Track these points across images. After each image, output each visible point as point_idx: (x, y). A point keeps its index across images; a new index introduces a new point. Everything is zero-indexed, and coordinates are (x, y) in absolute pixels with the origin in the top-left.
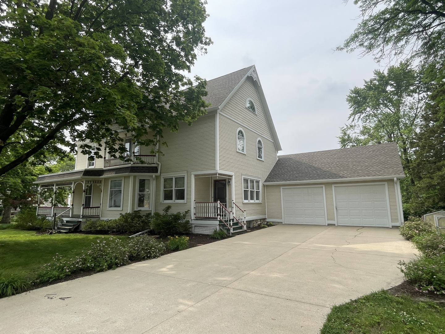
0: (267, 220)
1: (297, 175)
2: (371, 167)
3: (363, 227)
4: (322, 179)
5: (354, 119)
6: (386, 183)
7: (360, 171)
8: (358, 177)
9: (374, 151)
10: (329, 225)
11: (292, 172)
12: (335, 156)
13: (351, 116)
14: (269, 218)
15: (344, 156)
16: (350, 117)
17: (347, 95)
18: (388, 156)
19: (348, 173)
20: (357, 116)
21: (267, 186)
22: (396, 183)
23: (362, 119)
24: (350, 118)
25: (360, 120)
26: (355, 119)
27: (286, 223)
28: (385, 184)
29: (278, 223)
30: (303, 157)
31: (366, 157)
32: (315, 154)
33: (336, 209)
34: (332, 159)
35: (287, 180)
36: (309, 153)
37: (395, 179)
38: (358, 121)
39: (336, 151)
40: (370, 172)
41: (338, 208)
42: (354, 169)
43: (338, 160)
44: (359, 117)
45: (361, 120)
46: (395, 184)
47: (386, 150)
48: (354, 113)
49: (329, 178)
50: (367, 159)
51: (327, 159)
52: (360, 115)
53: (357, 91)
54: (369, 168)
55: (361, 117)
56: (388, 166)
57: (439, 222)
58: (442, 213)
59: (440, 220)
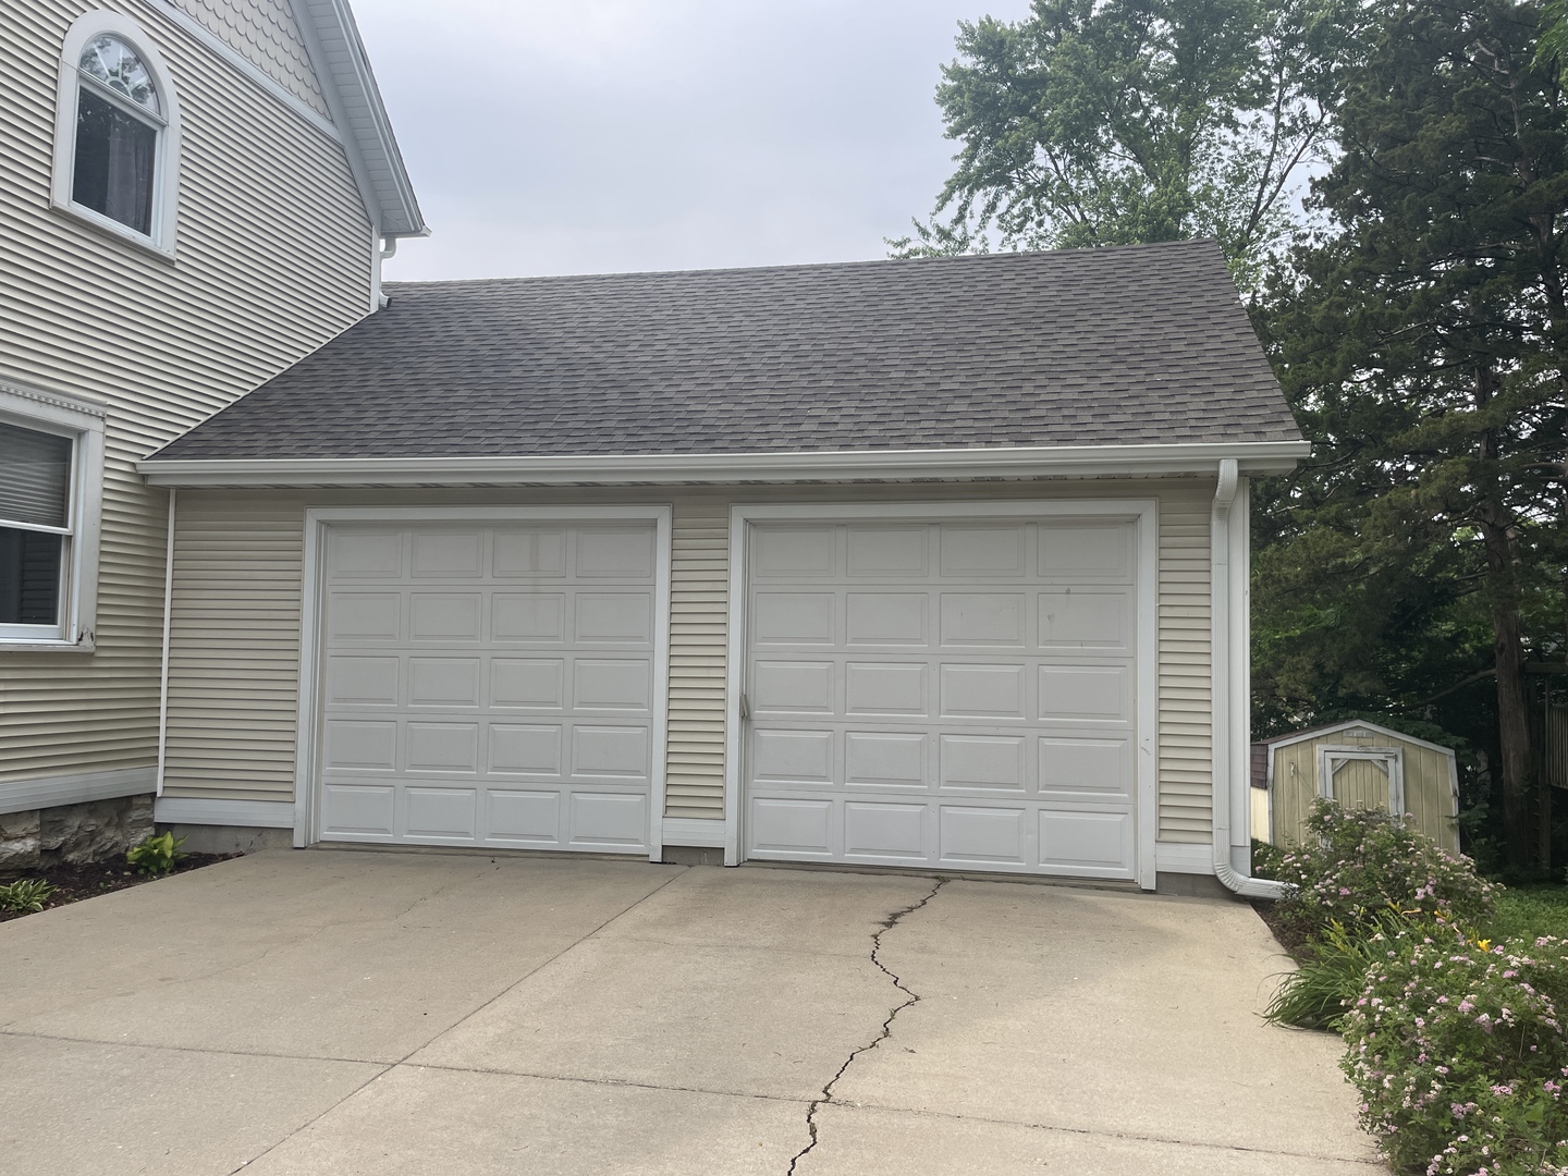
0: (163, 814)
1: (463, 415)
2: (1041, 379)
3: (942, 877)
4: (654, 450)
5: (962, 209)
6: (1148, 511)
7: (961, 406)
8: (937, 446)
9: (1068, 284)
10: (673, 855)
11: (437, 391)
12: (801, 304)
13: (952, 190)
14: (175, 789)
15: (860, 307)
16: (945, 198)
17: (942, 67)
18: (1166, 316)
19: (868, 416)
20: (979, 201)
21: (190, 497)
22: (1226, 513)
23: (1001, 218)
24: (944, 204)
25: (994, 221)
26: (968, 213)
27: (326, 835)
28: (1133, 520)
29: (253, 836)
30: (574, 299)
31: (1012, 313)
32: (669, 286)
33: (745, 717)
34: (776, 320)
35: (364, 449)
36: (627, 277)
37: (1228, 471)
38: (983, 225)
39: (816, 273)
40: (1033, 413)
41: (757, 713)
42: (919, 385)
43: (818, 327)
44: (992, 207)
45: (997, 222)
46: (1215, 523)
47: (1155, 281)
48: (966, 182)
49: (709, 446)
50: (1017, 330)
51: (738, 317)
52: (997, 197)
53: (991, 44)
54: (1028, 387)
55: (1002, 206)
56: (1167, 377)
57: (1338, 783)
58: (1355, 733)
59: (1345, 771)
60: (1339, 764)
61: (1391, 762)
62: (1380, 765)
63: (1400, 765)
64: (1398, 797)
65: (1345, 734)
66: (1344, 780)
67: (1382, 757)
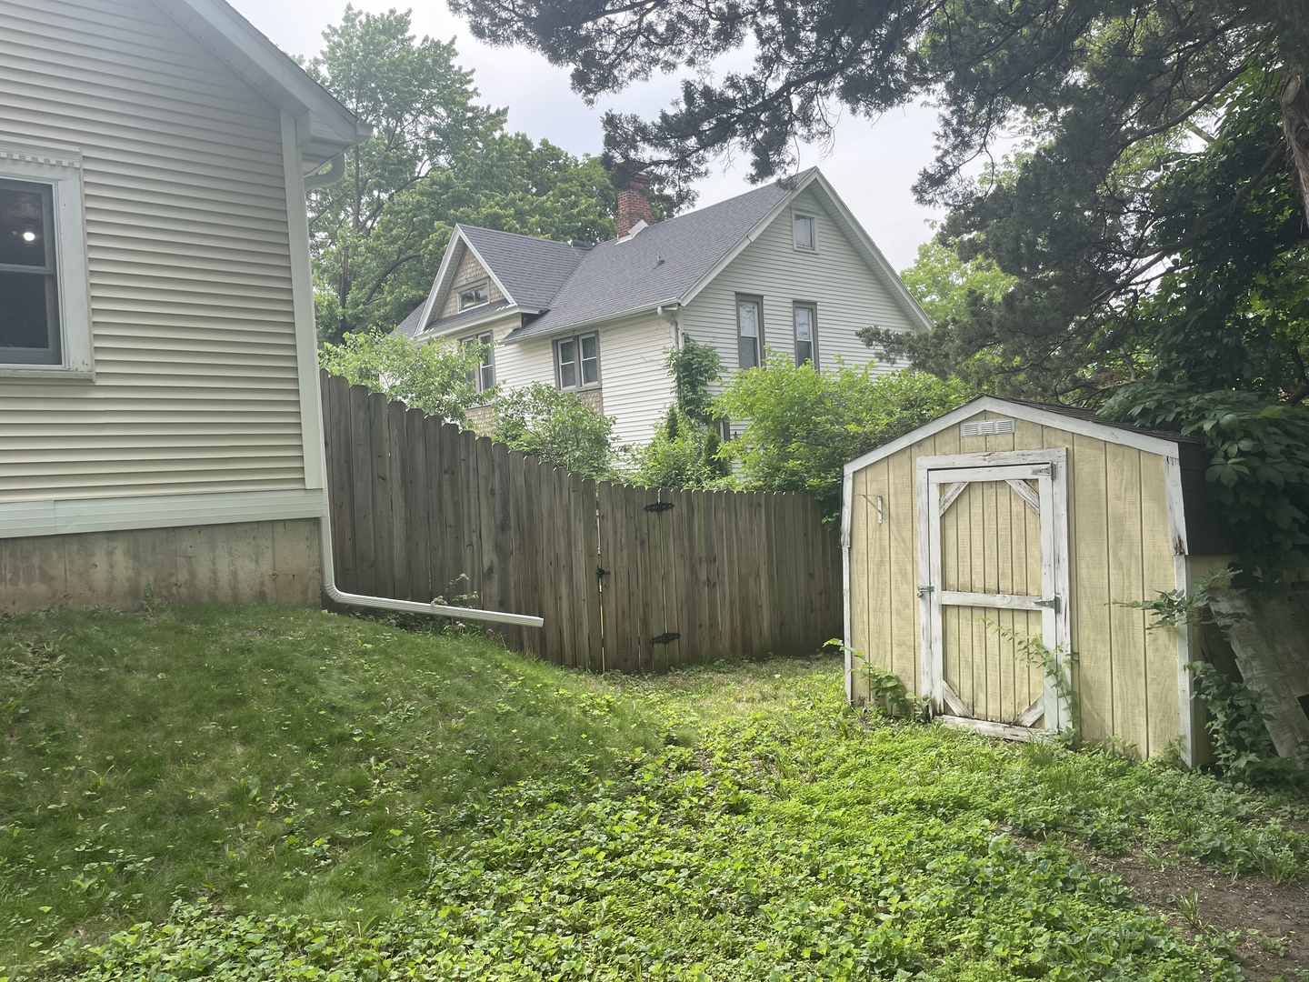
57: (951, 533)
58: (981, 425)
59: (963, 506)
60: (952, 494)
61: (1044, 481)
62: (1023, 490)
63: (1061, 487)
64: (1057, 560)
65: (963, 427)
66: (961, 528)
67: (1027, 473)
